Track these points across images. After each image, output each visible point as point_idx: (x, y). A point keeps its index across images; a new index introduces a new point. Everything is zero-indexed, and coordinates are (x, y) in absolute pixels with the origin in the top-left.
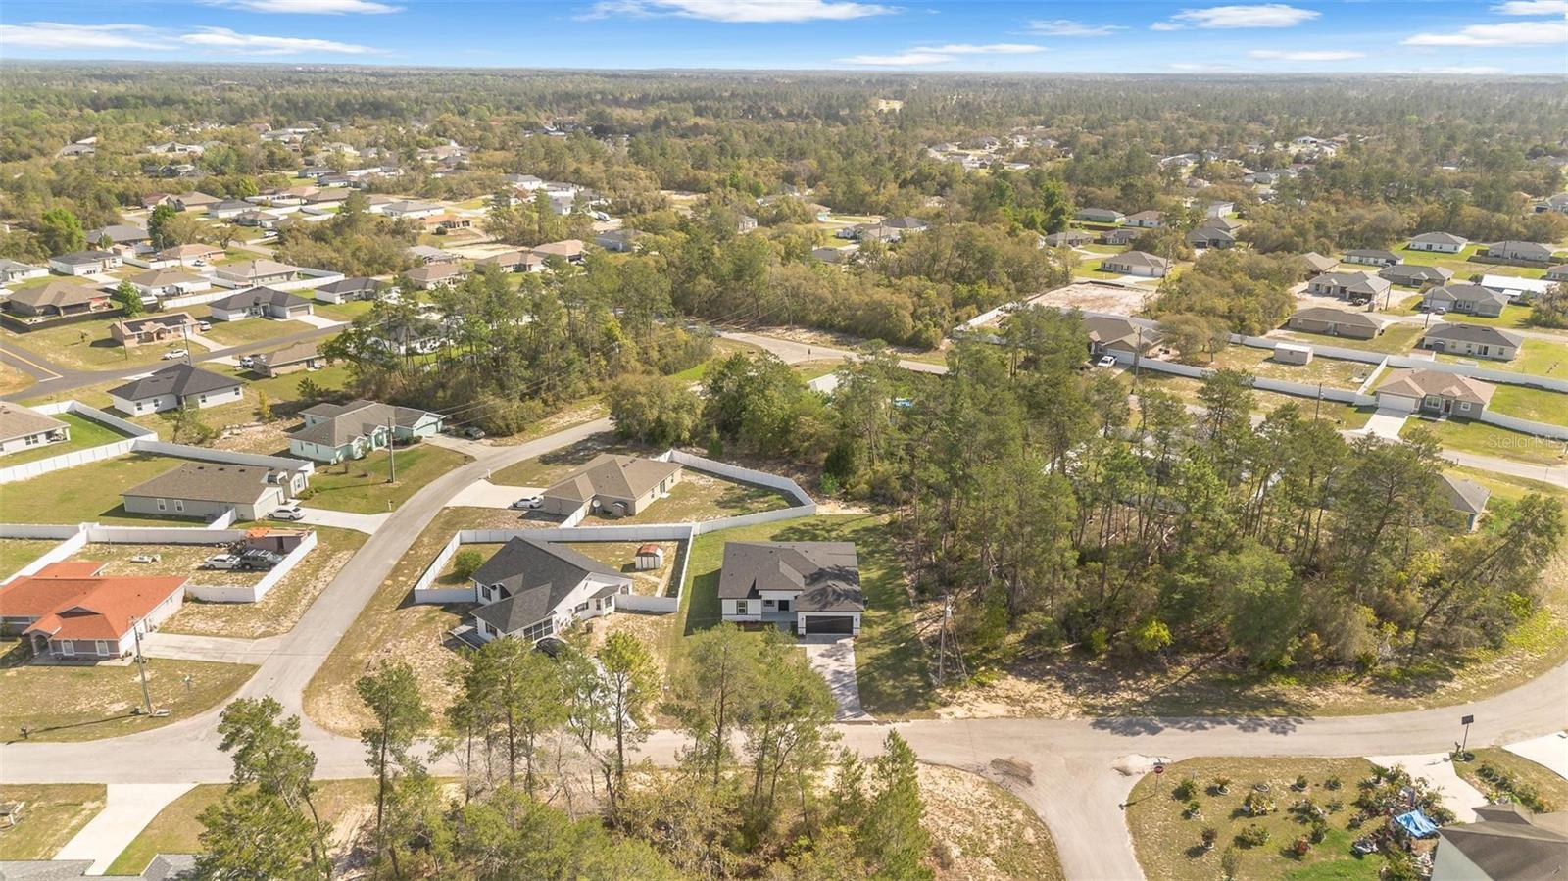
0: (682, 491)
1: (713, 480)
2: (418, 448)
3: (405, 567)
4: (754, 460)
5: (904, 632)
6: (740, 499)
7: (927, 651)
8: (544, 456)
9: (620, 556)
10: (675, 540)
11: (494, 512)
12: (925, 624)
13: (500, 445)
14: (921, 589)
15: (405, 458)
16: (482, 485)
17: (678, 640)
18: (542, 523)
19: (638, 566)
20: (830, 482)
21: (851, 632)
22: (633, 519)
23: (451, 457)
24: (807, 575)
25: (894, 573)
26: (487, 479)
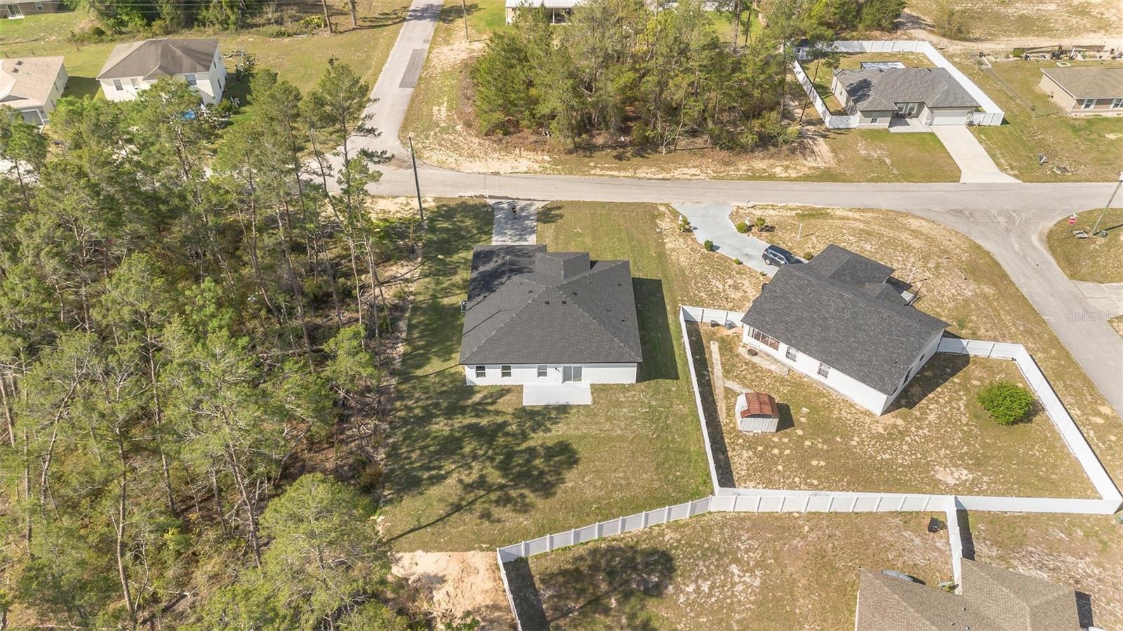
25: (410, 364)
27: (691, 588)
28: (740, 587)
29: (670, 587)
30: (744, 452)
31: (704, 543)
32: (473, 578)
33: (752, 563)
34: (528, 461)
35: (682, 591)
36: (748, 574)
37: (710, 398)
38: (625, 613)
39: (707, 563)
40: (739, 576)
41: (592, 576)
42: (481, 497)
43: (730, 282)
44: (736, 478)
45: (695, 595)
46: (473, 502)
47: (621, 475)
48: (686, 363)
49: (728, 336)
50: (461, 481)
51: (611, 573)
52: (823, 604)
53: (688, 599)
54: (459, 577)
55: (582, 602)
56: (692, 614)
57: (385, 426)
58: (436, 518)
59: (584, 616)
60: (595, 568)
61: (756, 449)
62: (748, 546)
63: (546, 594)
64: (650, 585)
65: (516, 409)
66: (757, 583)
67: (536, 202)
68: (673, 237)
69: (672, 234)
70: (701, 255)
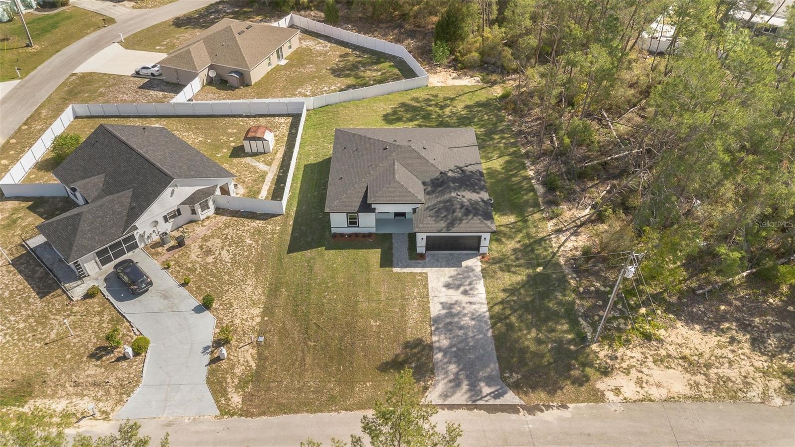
0: (300, 58)
1: (329, 45)
2: (64, 12)
3: (13, 147)
4: (368, 24)
5: (540, 251)
6: (355, 67)
7: (573, 283)
8: (178, 19)
9: (230, 135)
10: (288, 115)
11: (117, 80)
12: (563, 238)
13: (141, 8)
14: (550, 186)
15: (50, 21)
16: (115, 49)
17: (280, 260)
18: (160, 94)
19: (248, 149)
20: (440, 50)
21: (478, 249)
22: (250, 89)
23: (94, 20)
24: (428, 180)
25: (516, 163)
26: (120, 42)
44: (289, 123)
57: (515, 128)
58: (466, 95)
67: (440, 403)
68: (246, 328)
69: (244, 333)
70: (222, 298)
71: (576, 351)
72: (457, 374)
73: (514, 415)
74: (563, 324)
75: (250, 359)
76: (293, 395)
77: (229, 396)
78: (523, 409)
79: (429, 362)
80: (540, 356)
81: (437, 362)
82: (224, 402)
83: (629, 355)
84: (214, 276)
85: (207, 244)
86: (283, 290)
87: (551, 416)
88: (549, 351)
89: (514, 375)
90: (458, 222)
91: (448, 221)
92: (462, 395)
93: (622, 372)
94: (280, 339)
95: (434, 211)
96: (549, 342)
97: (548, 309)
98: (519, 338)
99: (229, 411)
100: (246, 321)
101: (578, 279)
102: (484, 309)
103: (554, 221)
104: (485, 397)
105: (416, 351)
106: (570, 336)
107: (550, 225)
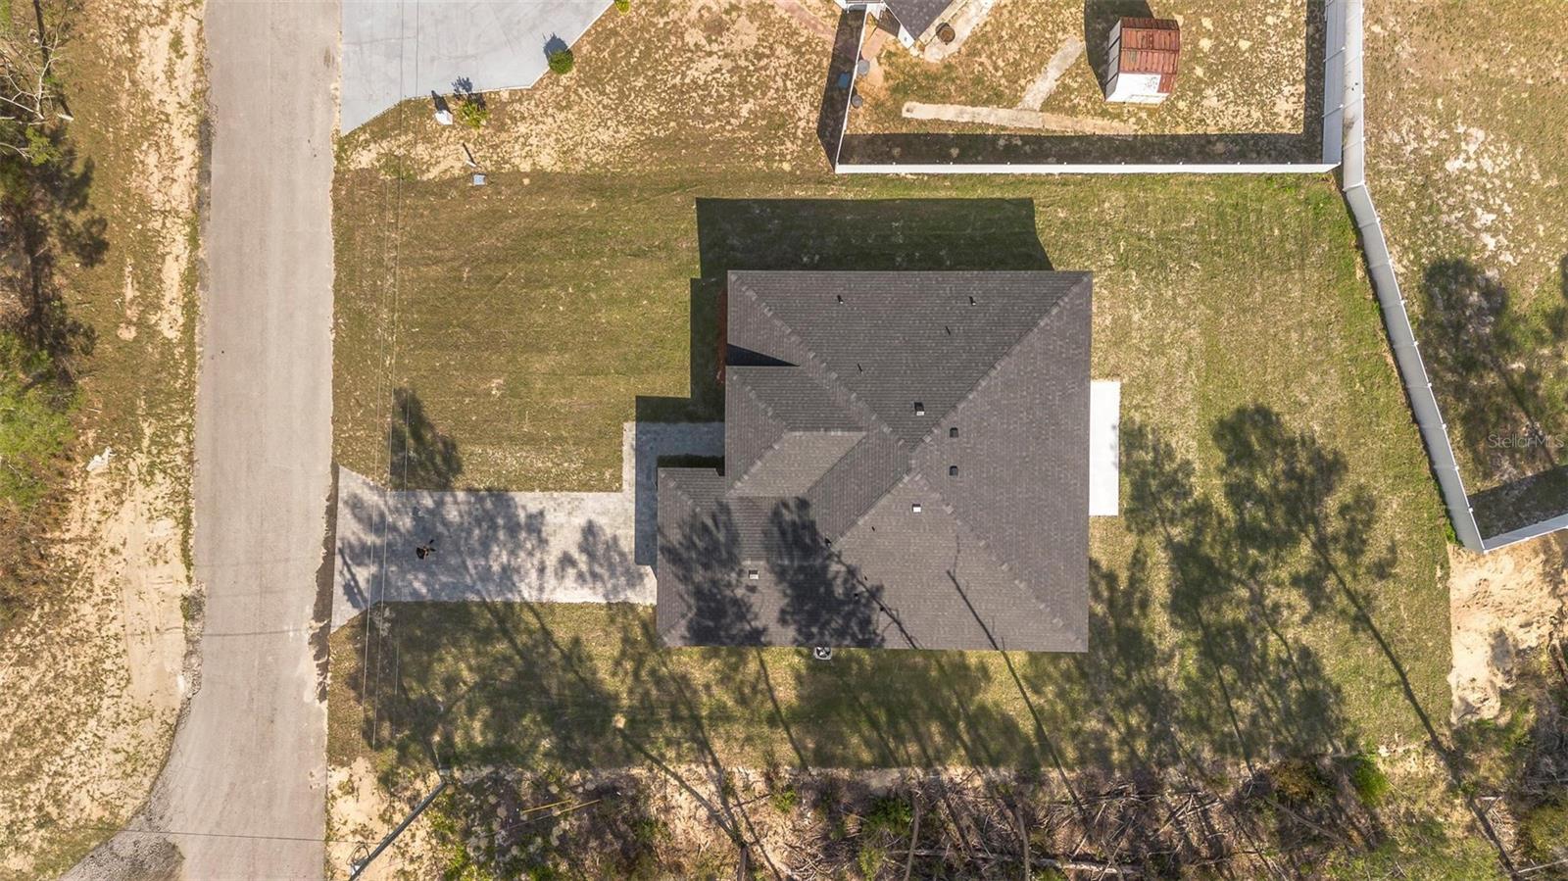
7: (572, 777)
14: (887, 805)
25: (1004, 746)
27: (1490, 242)
28: (1487, 164)
29: (1489, 274)
30: (1205, 103)
31: (1408, 208)
32: (1494, 588)
33: (1443, 135)
34: (1261, 499)
35: (1495, 256)
36: (1463, 145)
37: (1076, 144)
38: (1534, 349)
39: (1445, 208)
40: (1467, 160)
41: (1474, 397)
42: (1341, 581)
43: (694, 37)
44: (1268, 130)
45: (1501, 237)
46: (1352, 596)
47: (1294, 336)
48: (983, 179)
49: (887, 76)
50: (1306, 620)
51: (1469, 365)
52: (1521, 38)
53: (1508, 248)
54: (1493, 610)
55: (1519, 414)
56: (1533, 245)
57: (1173, 774)
58: (1384, 657)
59: (1542, 412)
60: (1460, 391)
61: (1200, 81)
62: (1412, 136)
63: (1507, 471)
64: (1485, 304)
65: (1129, 529)
66: (1480, 134)
67: (340, 495)
68: (507, 147)
69: (495, 147)
70: (583, 87)
71: (428, 744)
72: (394, 529)
73: (312, 611)
74: (483, 733)
75: (442, 167)
76: (369, 252)
77: (372, 145)
78: (321, 628)
79: (416, 482)
80: (423, 677)
81: (415, 496)
82: (361, 138)
83: (418, 833)
84: (646, 54)
85: (743, 18)
86: (593, 205)
87: (307, 670)
88: (430, 695)
89: (387, 625)
90: (680, 573)
91: (682, 551)
92: (354, 533)
93: (385, 811)
94: (481, 214)
95: (709, 522)
96: (449, 699)
97: (520, 716)
98: (460, 648)
99: (345, 151)
100: (524, 144)
101: (580, 790)
102: (528, 592)
103: (760, 786)
104: (349, 570)
105: (438, 460)
106: (457, 740)
107: (748, 773)
